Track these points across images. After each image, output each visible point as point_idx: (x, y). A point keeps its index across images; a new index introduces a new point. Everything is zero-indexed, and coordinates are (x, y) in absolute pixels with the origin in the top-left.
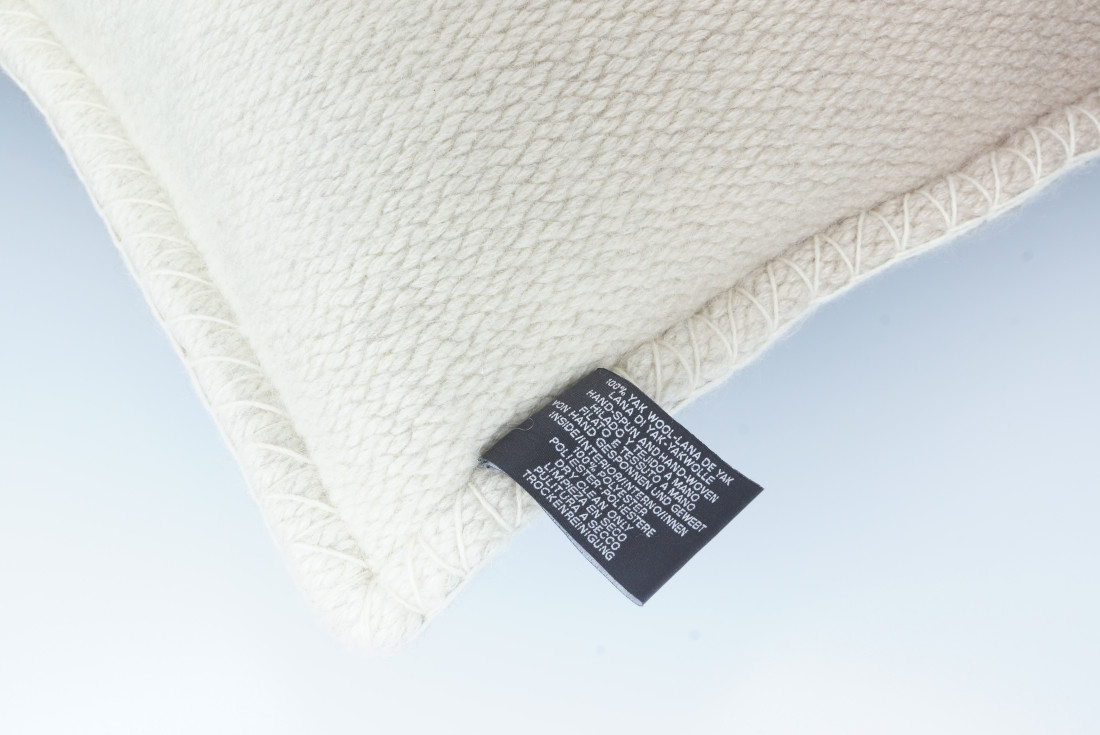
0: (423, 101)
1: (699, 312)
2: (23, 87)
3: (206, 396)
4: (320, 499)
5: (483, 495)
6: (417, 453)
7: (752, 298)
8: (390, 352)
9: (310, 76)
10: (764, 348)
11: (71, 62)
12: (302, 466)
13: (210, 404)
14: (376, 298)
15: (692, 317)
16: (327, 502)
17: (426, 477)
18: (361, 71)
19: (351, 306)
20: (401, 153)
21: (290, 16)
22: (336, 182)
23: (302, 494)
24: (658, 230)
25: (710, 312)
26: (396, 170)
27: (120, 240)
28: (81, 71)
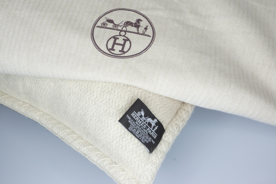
0: (116, 93)
1: (176, 114)
2: (32, 118)
3: (93, 161)
4: (123, 172)
5: (153, 159)
6: (139, 156)
7: (184, 108)
8: (127, 139)
9: (93, 96)
10: (190, 115)
11: (39, 110)
12: (117, 167)
13: (94, 162)
14: (121, 131)
15: (176, 115)
16: (125, 171)
17: (142, 160)
18: (102, 92)
19: (117, 134)
20: (116, 104)
21: (85, 86)
22: (106, 113)
23: (119, 172)
24: (165, 101)
25: (178, 113)
26: (116, 106)
27: (63, 139)
28: (42, 111)
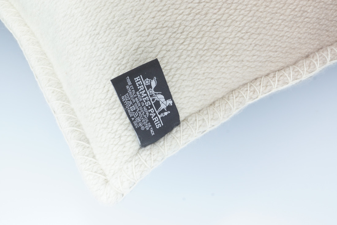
0: (128, 37)
1: (211, 105)
2: (11, 32)
3: (60, 126)
4: (93, 158)
5: (141, 157)
6: (122, 144)
7: (227, 101)
8: (115, 113)
9: (95, 30)
10: (231, 116)
11: (26, 24)
12: (88, 148)
13: (61, 128)
14: (111, 97)
15: (209, 106)
16: (95, 159)
17: (124, 152)
18: (110, 29)
19: (104, 99)
20: (121, 53)
21: (90, 11)
22: (101, 62)
23: (88, 156)
24: (199, 79)
25: (214, 105)
26: (119, 58)
27: (37, 78)
28: (28, 27)
